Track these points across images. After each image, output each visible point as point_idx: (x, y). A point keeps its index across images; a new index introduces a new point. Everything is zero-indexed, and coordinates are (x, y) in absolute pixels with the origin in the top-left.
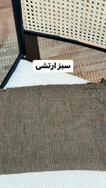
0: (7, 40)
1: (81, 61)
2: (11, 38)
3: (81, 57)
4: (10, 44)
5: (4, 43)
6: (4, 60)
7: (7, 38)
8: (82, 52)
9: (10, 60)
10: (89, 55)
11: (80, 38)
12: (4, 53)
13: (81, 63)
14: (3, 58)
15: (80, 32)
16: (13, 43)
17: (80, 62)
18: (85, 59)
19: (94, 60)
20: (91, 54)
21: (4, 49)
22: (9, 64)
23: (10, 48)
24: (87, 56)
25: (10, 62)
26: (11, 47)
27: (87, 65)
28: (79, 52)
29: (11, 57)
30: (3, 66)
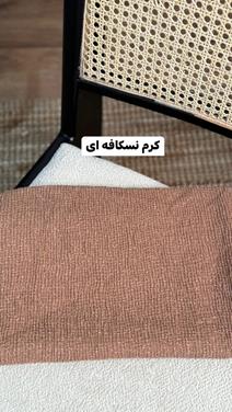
0: (33, 112)
1: (186, 174)
2: (42, 109)
3: (187, 165)
4: (39, 120)
5: (25, 116)
6: (21, 152)
7: (32, 107)
8: (189, 154)
9: (34, 154)
10: (205, 163)
11: (198, 109)
12: (22, 137)
13: (186, 177)
14: (19, 147)
15: (201, 95)
16: (45, 119)
17: (183, 176)
18: (194, 171)
19: (214, 174)
20: (208, 161)
21: (24, 128)
22: (30, 161)
23: (36, 129)
24: (199, 163)
25: (33, 159)
26: (39, 126)
27: (198, 184)
28: (183, 154)
29: (36, 146)
30: (16, 164)
